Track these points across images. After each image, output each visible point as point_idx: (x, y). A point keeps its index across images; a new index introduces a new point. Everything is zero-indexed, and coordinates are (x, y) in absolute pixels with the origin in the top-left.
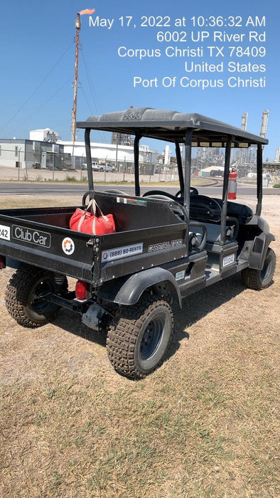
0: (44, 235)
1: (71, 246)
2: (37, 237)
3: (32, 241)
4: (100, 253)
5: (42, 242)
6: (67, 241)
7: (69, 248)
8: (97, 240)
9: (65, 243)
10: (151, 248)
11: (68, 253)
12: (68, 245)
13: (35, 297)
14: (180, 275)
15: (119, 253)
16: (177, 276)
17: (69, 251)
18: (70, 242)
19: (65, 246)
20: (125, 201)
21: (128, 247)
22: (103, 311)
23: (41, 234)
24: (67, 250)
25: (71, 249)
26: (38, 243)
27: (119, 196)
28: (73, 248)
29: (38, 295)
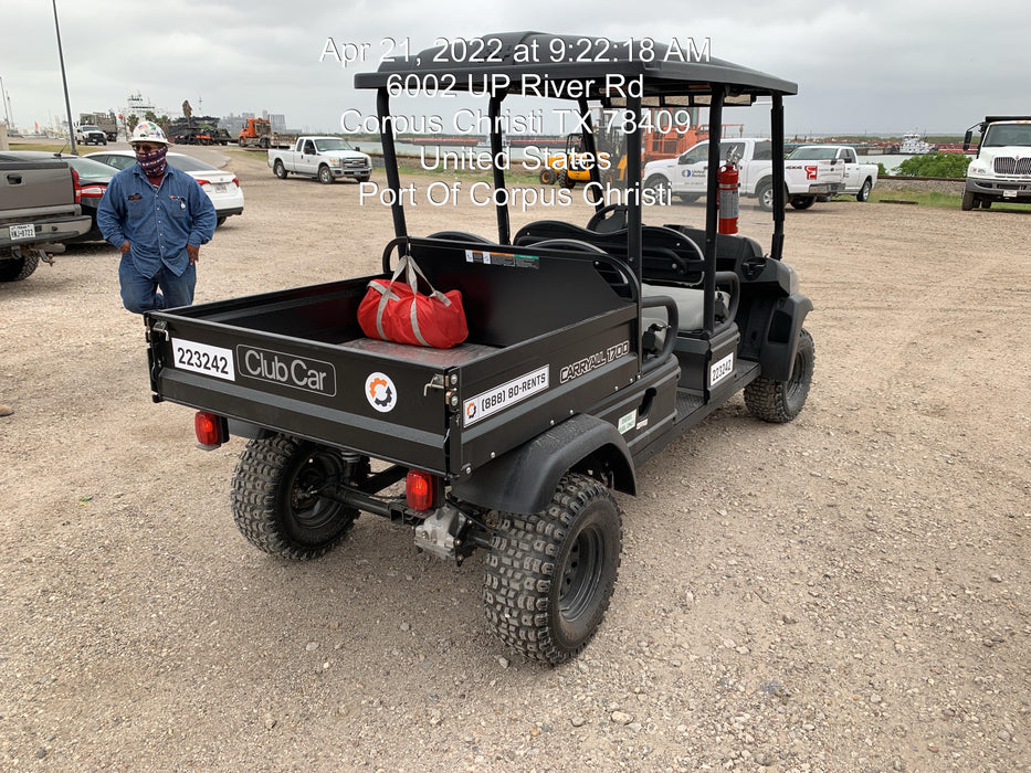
0: (320, 368)
1: (389, 392)
2: (301, 374)
3: (290, 380)
4: (460, 405)
5: (314, 383)
6: (377, 381)
7: (383, 397)
8: (454, 378)
9: (373, 385)
10: (565, 375)
11: (380, 408)
12: (380, 390)
13: (300, 495)
14: (627, 422)
15: (500, 398)
16: (620, 426)
17: (384, 403)
18: (384, 383)
19: (373, 393)
20: (487, 257)
21: (519, 382)
22: (462, 519)
23: (311, 365)
24: (378, 402)
25: (389, 399)
26: (306, 386)
27: (470, 247)
28: (394, 396)
29: (305, 490)
